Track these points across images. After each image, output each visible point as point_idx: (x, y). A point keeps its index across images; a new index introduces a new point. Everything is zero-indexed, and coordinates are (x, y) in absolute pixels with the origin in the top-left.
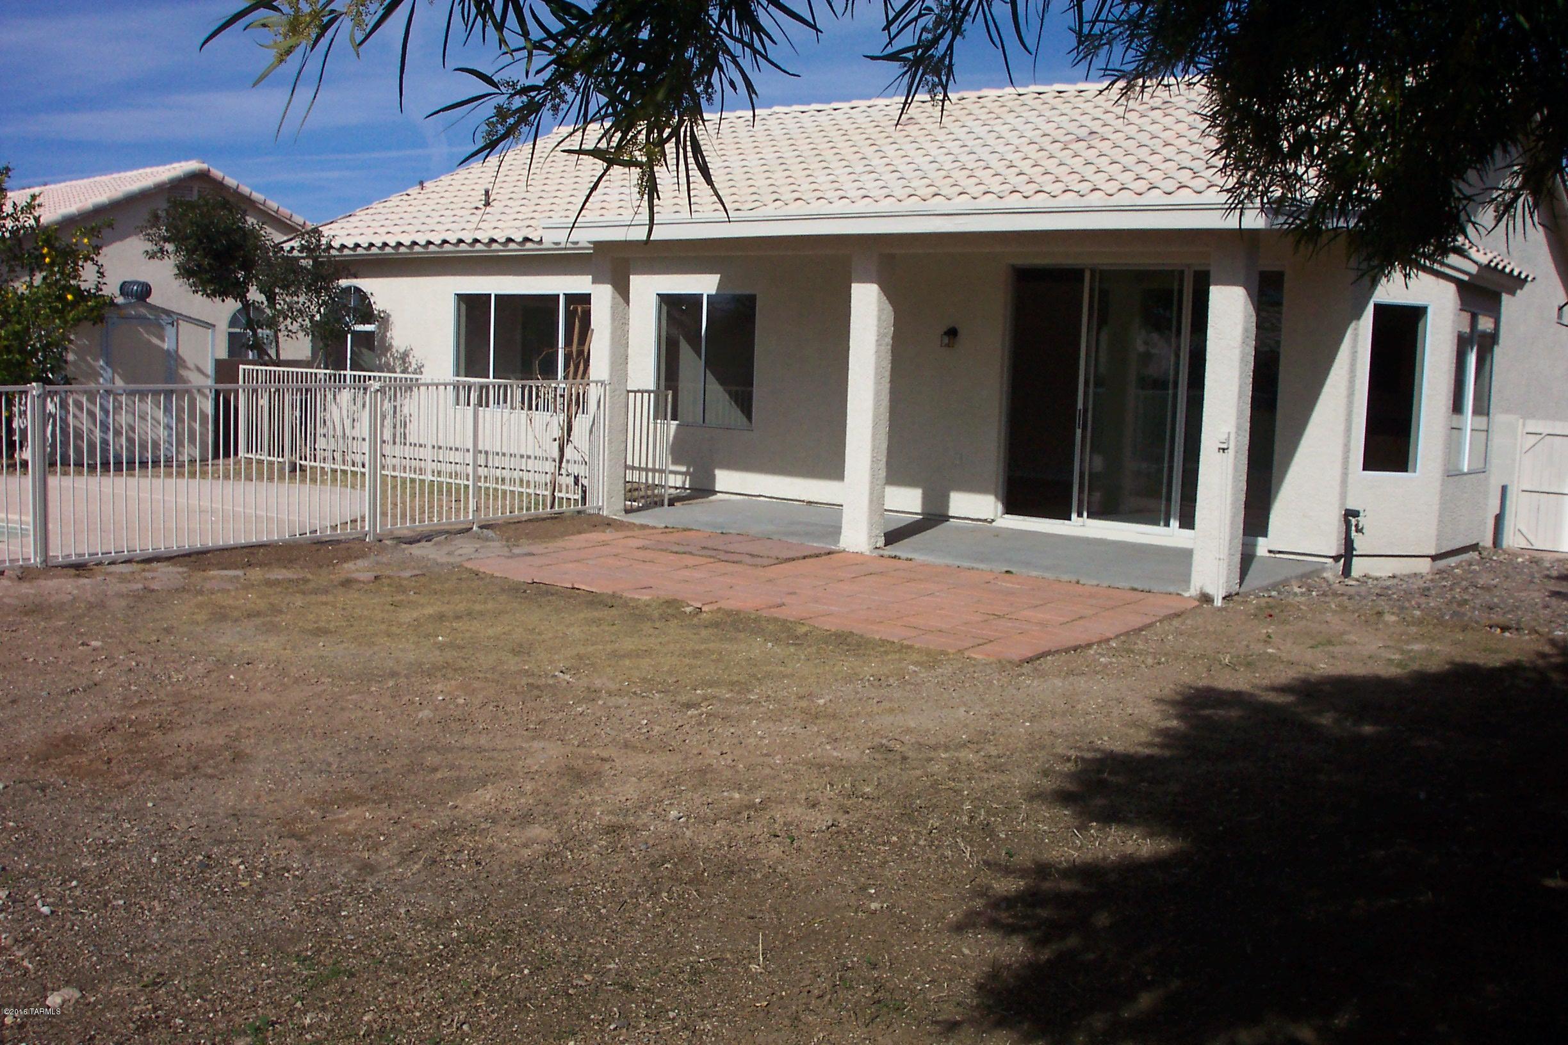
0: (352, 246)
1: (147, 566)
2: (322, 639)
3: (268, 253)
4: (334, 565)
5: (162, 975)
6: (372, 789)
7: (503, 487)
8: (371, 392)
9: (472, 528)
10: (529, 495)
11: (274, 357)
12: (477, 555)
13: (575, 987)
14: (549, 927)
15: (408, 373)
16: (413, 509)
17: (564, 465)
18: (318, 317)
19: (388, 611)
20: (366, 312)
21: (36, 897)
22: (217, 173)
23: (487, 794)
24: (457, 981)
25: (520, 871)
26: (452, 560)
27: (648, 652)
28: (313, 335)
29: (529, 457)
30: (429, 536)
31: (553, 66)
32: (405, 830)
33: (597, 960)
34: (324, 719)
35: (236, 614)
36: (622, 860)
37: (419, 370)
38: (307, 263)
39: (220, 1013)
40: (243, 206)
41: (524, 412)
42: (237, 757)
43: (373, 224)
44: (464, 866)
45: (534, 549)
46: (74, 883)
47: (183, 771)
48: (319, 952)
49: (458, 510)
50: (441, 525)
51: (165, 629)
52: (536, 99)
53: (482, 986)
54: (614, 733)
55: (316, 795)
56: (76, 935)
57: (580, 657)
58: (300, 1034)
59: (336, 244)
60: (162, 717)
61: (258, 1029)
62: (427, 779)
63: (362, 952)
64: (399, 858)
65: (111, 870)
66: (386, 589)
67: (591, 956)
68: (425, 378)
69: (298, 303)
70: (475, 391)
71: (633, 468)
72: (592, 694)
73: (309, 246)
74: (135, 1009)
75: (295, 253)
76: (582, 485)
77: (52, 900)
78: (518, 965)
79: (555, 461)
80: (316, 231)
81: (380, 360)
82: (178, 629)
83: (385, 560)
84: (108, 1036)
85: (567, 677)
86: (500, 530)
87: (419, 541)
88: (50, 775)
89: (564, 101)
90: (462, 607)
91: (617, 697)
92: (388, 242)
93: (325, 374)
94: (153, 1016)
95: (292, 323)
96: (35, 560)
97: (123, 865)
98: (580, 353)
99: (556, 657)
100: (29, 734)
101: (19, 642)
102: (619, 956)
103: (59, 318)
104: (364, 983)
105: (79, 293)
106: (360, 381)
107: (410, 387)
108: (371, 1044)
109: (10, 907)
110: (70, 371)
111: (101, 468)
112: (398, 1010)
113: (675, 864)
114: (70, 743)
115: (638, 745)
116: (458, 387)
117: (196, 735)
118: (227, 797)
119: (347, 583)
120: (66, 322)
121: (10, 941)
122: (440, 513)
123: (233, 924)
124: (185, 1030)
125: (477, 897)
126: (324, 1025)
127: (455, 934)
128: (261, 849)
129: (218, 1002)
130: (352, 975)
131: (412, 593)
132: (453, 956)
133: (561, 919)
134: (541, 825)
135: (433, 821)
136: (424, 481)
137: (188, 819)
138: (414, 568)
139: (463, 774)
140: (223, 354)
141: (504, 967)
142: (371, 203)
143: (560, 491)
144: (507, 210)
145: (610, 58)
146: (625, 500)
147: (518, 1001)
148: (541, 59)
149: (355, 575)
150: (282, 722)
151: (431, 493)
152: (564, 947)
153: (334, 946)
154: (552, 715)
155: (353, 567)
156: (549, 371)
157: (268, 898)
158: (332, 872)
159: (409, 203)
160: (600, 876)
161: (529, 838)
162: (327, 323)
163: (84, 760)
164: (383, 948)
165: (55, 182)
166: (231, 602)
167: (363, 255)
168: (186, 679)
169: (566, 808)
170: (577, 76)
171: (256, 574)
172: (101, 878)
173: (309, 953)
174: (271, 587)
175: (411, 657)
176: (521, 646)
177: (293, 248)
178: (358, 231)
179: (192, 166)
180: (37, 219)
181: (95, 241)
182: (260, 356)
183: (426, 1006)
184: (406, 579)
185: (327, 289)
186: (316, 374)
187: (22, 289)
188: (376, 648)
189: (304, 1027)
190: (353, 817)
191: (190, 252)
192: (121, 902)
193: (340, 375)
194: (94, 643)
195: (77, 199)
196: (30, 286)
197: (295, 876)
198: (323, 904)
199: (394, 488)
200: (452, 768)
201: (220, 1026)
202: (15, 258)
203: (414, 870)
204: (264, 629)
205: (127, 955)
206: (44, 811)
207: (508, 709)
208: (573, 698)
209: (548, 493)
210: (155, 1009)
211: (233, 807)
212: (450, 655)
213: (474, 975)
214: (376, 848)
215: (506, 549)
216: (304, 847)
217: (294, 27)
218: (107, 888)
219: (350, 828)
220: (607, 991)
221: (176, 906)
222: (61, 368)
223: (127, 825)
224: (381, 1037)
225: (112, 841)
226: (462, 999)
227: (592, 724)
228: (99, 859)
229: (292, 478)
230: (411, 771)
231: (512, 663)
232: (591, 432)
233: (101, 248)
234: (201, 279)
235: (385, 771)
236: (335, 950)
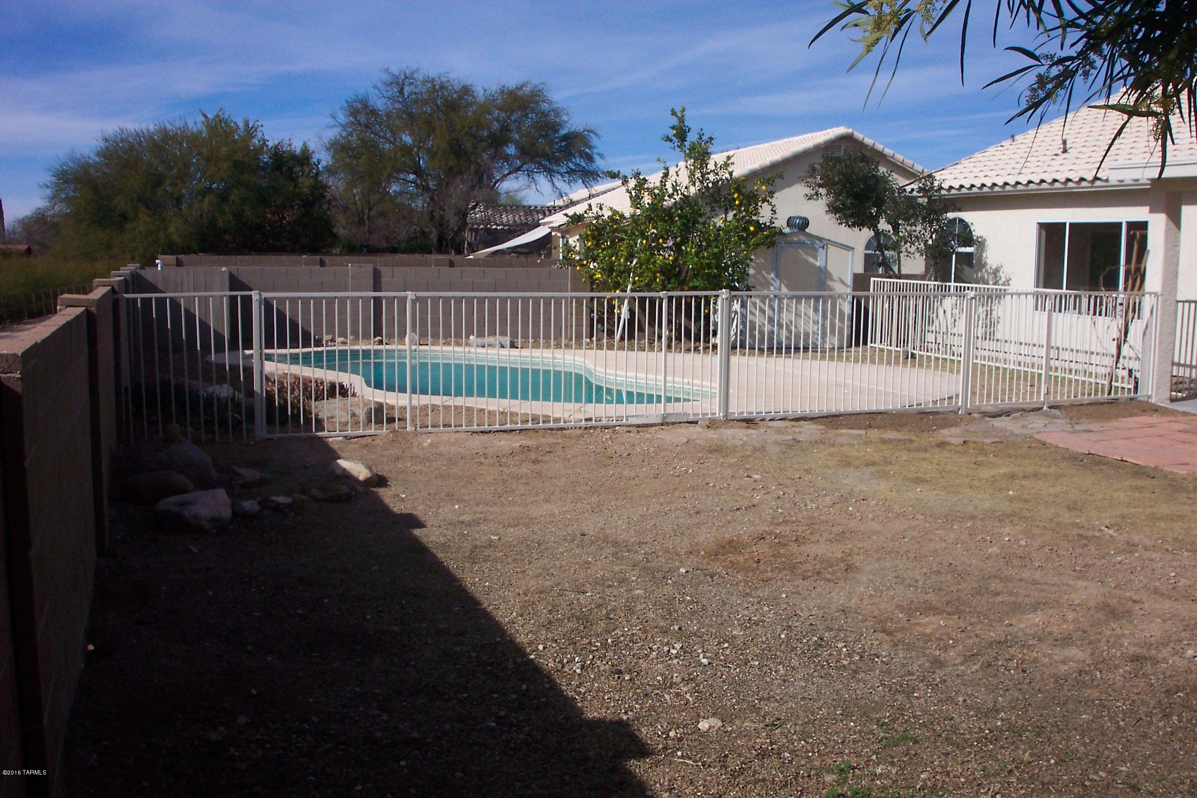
0: (958, 187)
1: (796, 424)
2: (920, 486)
3: (894, 194)
4: (933, 431)
5: (779, 719)
6: (947, 604)
7: (1070, 376)
8: (967, 299)
9: (1042, 408)
10: (1090, 383)
11: (897, 272)
12: (1045, 429)
13: (1091, 780)
14: (1075, 729)
15: (999, 285)
16: (996, 391)
17: (1121, 360)
18: (930, 242)
19: (972, 468)
20: (967, 238)
21: (700, 651)
22: (859, 135)
23: (1037, 618)
24: (997, 760)
25: (1056, 682)
26: (1024, 431)
27: (1182, 517)
28: (926, 255)
29: (1092, 353)
30: (1009, 412)
31: (1085, 39)
32: (969, 637)
33: (1112, 762)
34: (917, 547)
35: (857, 462)
36: (1142, 684)
37: (1007, 282)
38: (923, 201)
39: (817, 754)
40: (877, 159)
41: (1090, 316)
42: (849, 568)
43: (974, 170)
44: (1012, 672)
45: (1094, 426)
46: (726, 645)
47: (810, 574)
48: (894, 721)
49: (1032, 394)
50: (1018, 404)
51: (806, 470)
52: (1071, 68)
53: (1015, 767)
54: (1145, 581)
55: (905, 603)
56: (724, 681)
57: (1123, 517)
58: (873, 780)
59: (945, 186)
60: (798, 533)
61: (842, 770)
62: (991, 601)
63: (926, 726)
64: (962, 658)
65: (752, 639)
66: (971, 451)
67: (1108, 758)
68: (1012, 289)
69: (915, 231)
70: (1050, 300)
71: (1179, 365)
72: (1131, 547)
73: (925, 188)
74: (758, 741)
75: (915, 193)
76: (1135, 378)
77: (710, 655)
78: (1046, 755)
79: (1113, 356)
80: (930, 176)
81: (977, 275)
82: (815, 471)
83: (972, 429)
84: (737, 757)
85: (1111, 532)
86: (1065, 410)
87: (1000, 416)
88: (717, 567)
89: (1093, 68)
90: (1030, 469)
91: (1151, 552)
92: (985, 183)
93: (935, 285)
94: (770, 748)
95: (911, 246)
96: (719, 415)
97: (761, 637)
98: (1138, 270)
99: (1103, 515)
100: (706, 536)
101: (705, 471)
102: (1130, 761)
103: (744, 243)
104: (925, 750)
105: (759, 227)
106: (961, 291)
107: (1000, 296)
108: (924, 796)
109: (681, 655)
110: (751, 281)
111: (767, 351)
112: (948, 774)
113: (1187, 694)
114: (732, 546)
115: (1166, 592)
116: (1037, 296)
117: (820, 549)
118: (838, 597)
119: (942, 445)
120: (749, 246)
121: (679, 680)
122: (1017, 395)
123: (834, 691)
124: (791, 762)
125: (1020, 697)
126: (891, 776)
127: (999, 723)
128: (860, 638)
129: (816, 746)
130: (916, 742)
131: (992, 455)
132: (996, 740)
133: (1085, 725)
134: (1077, 647)
135: (992, 634)
136: (1006, 369)
137: (810, 610)
138: (995, 436)
139: (1019, 600)
140: (860, 270)
141: (1035, 755)
142: (974, 153)
143: (1117, 381)
144: (1081, 156)
145: (1132, 29)
146: (1171, 391)
147: (1043, 784)
148: (1074, 35)
149: (949, 439)
150: (884, 545)
151: (1011, 379)
152: (1086, 747)
153: (906, 718)
154: (1096, 561)
155: (948, 433)
156: (1111, 284)
157: (861, 675)
158: (910, 662)
159: (1002, 153)
160: (1122, 694)
161: (1068, 657)
162: (937, 247)
163: (741, 559)
164: (942, 725)
165: (745, 147)
166: (855, 453)
167: (966, 194)
168: (818, 508)
169: (1100, 636)
170: (1104, 46)
171: (874, 434)
172: (744, 643)
173: (886, 721)
174: (885, 444)
175: (987, 505)
176: (1075, 503)
177: (913, 190)
178: (963, 175)
179: (841, 130)
180: (731, 174)
181: (770, 188)
182: (886, 272)
183: (970, 775)
184: (988, 445)
185: (938, 220)
186: (927, 285)
187: (720, 223)
188: (960, 497)
189: (876, 775)
190: (931, 623)
191: (837, 195)
192: (757, 663)
193: (946, 286)
194: (755, 476)
195: (759, 158)
196: (725, 221)
197: (882, 661)
198: (901, 686)
199: (983, 373)
200: (1010, 594)
201: (816, 763)
202: (716, 201)
203: (973, 670)
204: (877, 475)
205: (756, 701)
206: (710, 591)
207: (1060, 552)
208: (1114, 549)
209: (1106, 383)
210: (772, 743)
211: (843, 605)
212: (1016, 506)
213: (1011, 757)
214: (946, 648)
215: (1069, 426)
216: (892, 641)
217: (878, 25)
218: (748, 651)
219: (927, 631)
220: (1116, 788)
221: (794, 672)
222: (743, 279)
223: (766, 609)
224: (932, 792)
225: (755, 618)
226: (998, 774)
227: (1129, 571)
228: (745, 630)
229: (905, 364)
230: (979, 593)
231: (1067, 517)
232: (1144, 334)
233: (774, 193)
234: (845, 214)
235: (958, 591)
236: (906, 721)
